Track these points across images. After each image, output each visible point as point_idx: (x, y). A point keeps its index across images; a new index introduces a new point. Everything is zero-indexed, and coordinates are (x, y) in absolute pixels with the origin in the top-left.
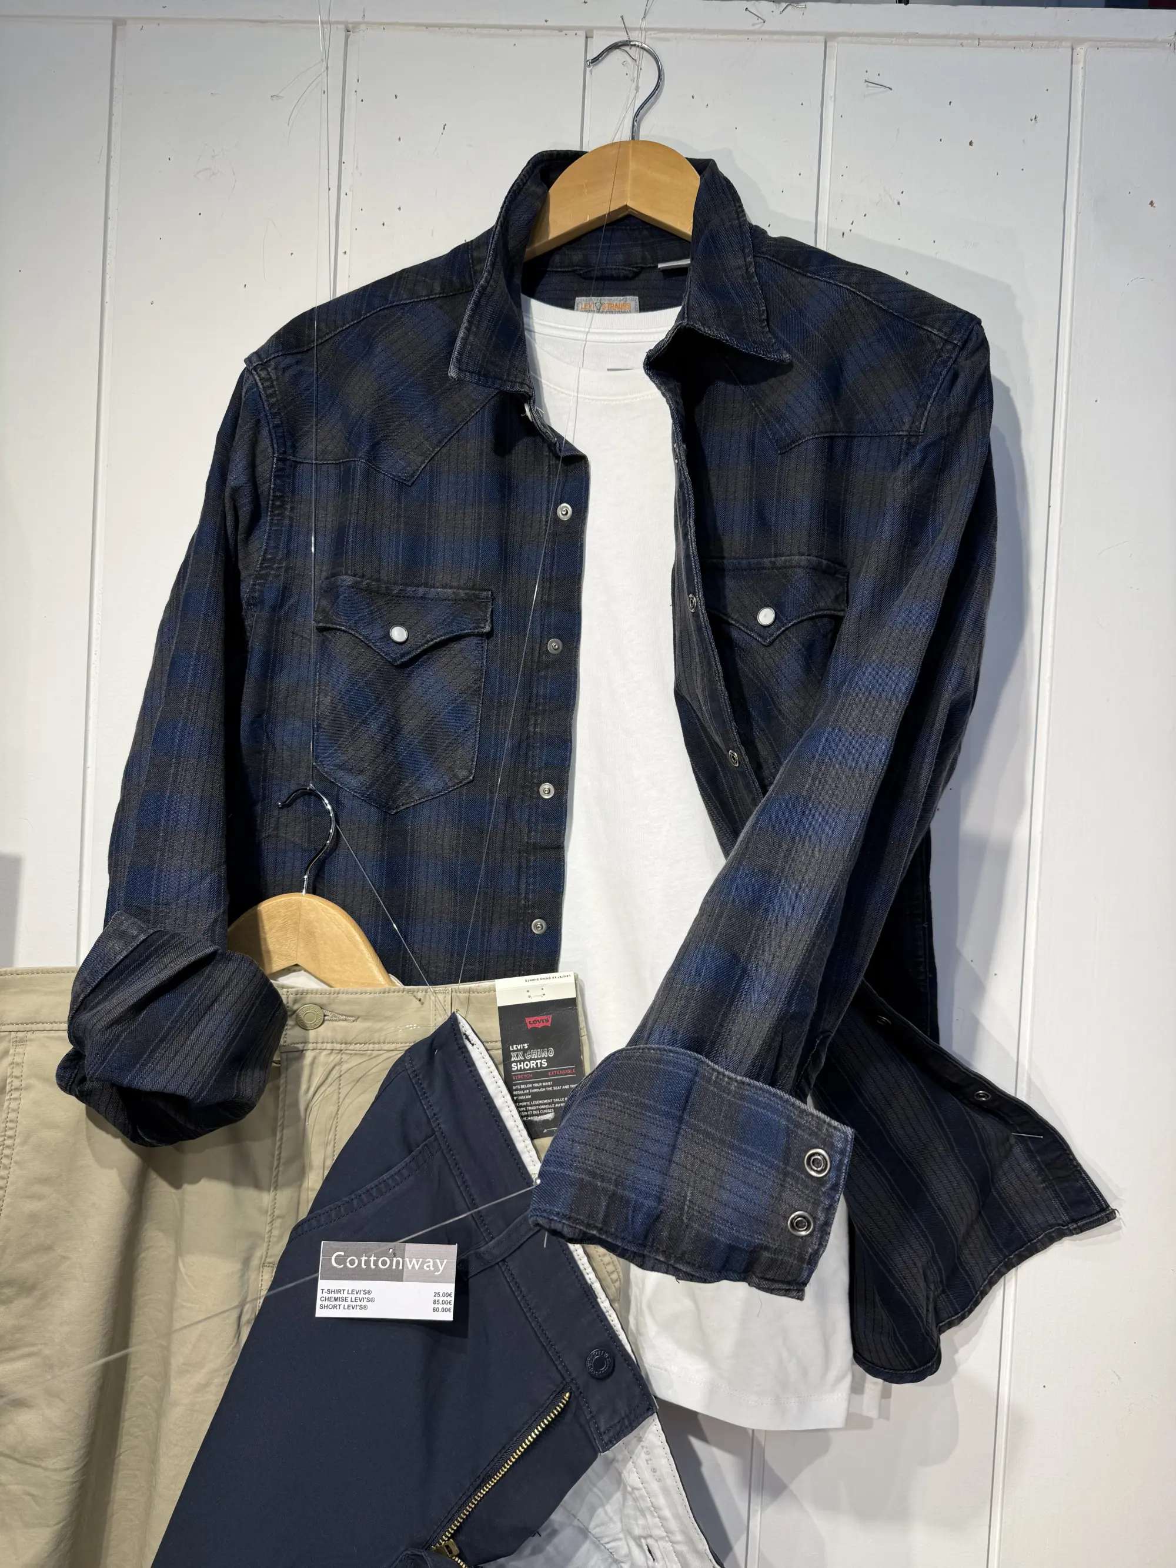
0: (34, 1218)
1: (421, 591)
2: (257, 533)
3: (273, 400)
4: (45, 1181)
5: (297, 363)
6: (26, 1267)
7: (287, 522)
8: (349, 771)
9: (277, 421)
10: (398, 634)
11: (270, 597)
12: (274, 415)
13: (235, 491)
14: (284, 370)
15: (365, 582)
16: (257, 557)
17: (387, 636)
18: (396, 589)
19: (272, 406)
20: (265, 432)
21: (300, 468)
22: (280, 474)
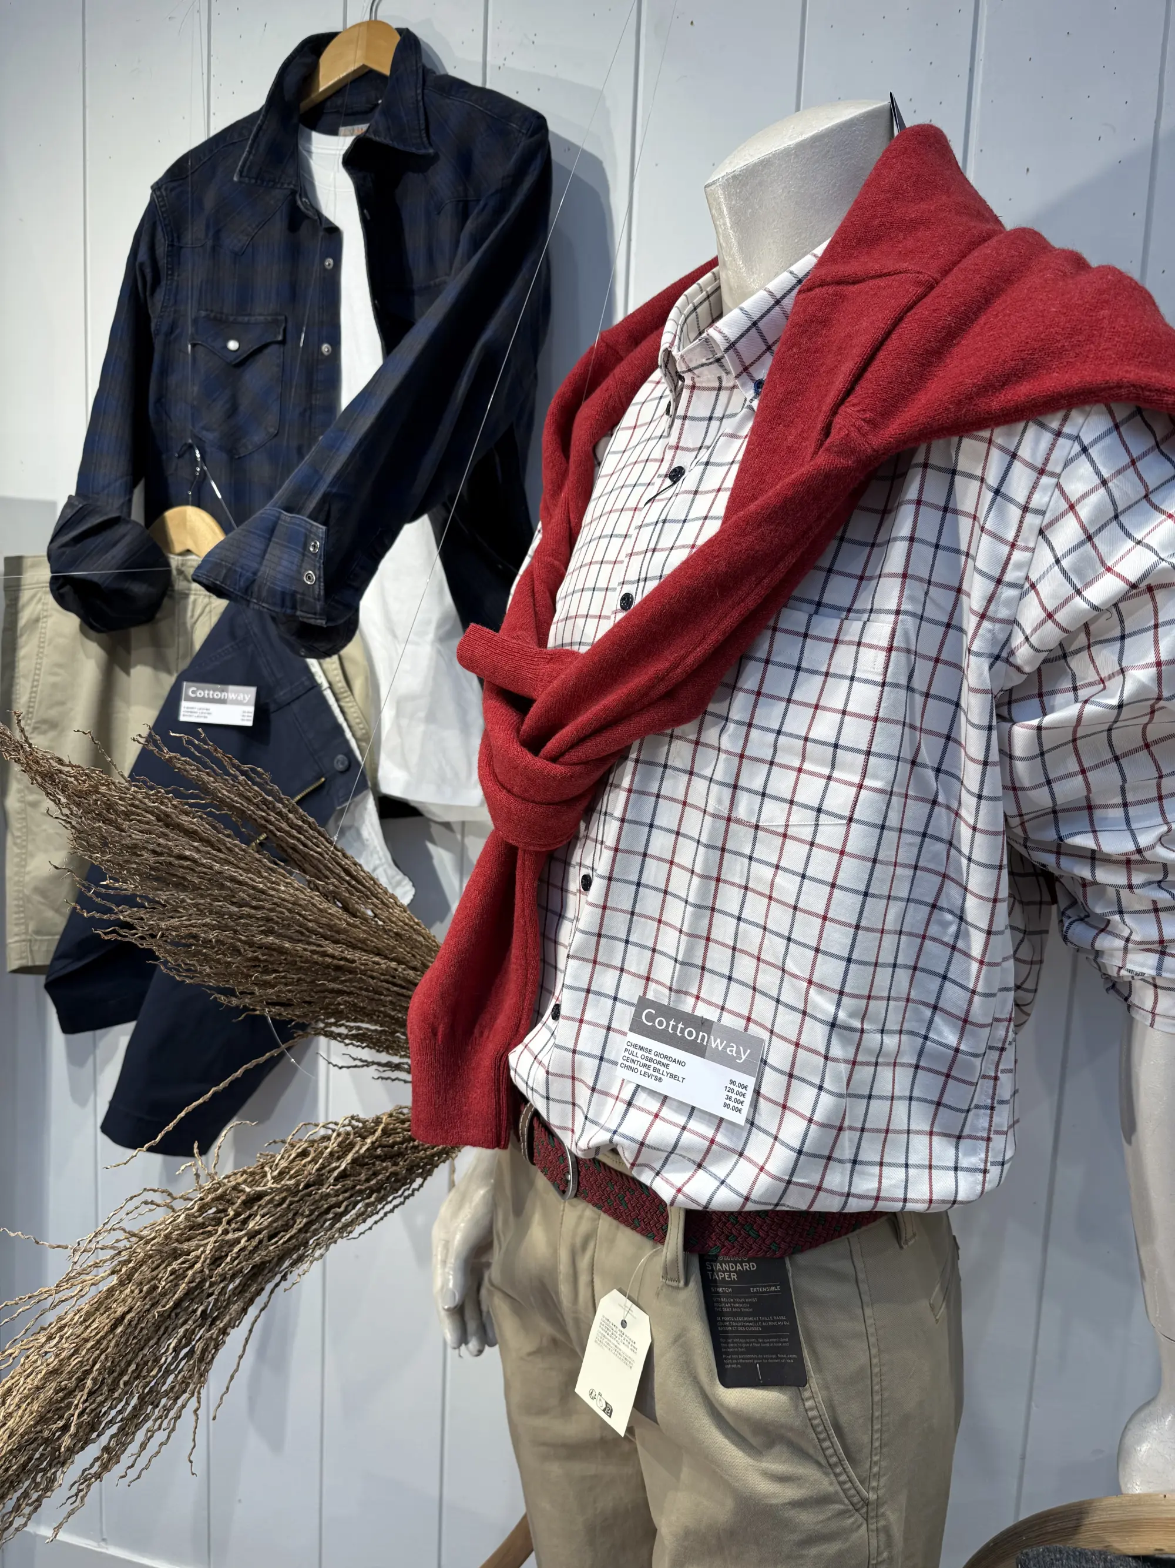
0: (54, 686)
1: (246, 319)
2: (158, 291)
3: (163, 209)
4: (60, 666)
5: (180, 185)
6: (53, 713)
7: (175, 284)
8: (207, 430)
9: (167, 222)
10: (233, 345)
11: (164, 328)
12: (165, 219)
13: (142, 265)
14: (171, 190)
15: (212, 315)
16: (159, 305)
17: (225, 347)
18: (231, 318)
19: (163, 213)
20: (159, 229)
21: (183, 250)
22: (169, 254)
